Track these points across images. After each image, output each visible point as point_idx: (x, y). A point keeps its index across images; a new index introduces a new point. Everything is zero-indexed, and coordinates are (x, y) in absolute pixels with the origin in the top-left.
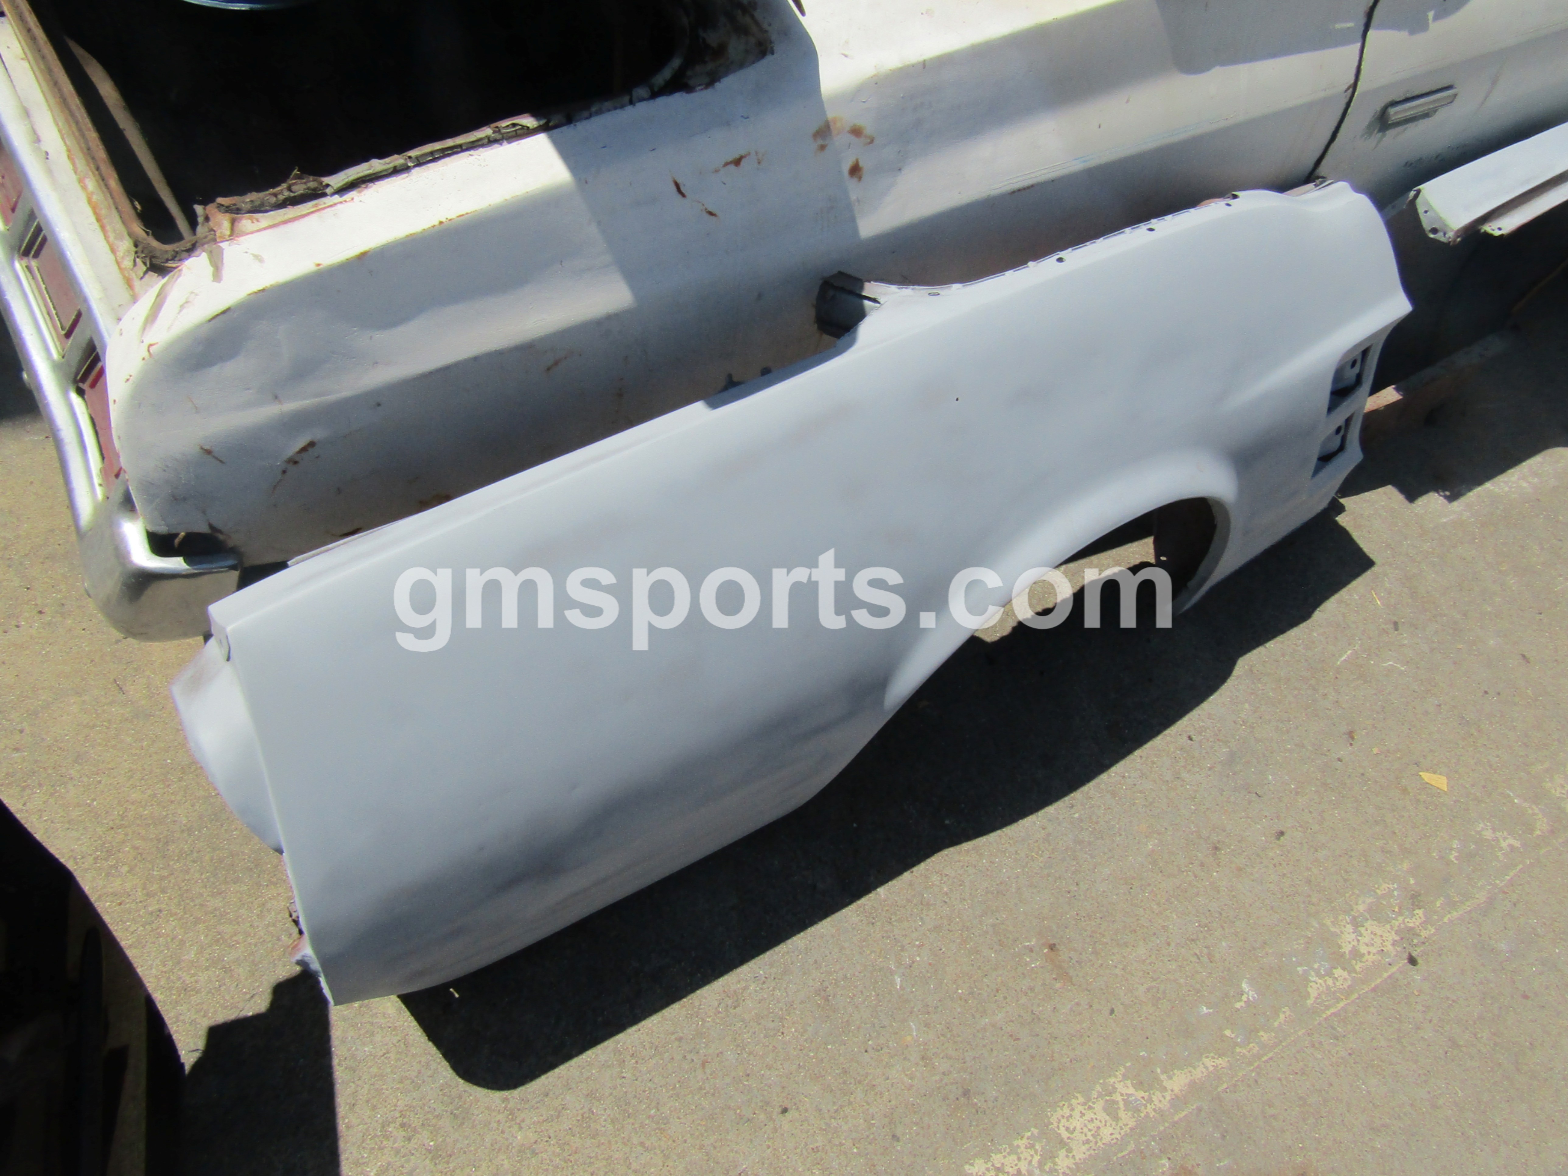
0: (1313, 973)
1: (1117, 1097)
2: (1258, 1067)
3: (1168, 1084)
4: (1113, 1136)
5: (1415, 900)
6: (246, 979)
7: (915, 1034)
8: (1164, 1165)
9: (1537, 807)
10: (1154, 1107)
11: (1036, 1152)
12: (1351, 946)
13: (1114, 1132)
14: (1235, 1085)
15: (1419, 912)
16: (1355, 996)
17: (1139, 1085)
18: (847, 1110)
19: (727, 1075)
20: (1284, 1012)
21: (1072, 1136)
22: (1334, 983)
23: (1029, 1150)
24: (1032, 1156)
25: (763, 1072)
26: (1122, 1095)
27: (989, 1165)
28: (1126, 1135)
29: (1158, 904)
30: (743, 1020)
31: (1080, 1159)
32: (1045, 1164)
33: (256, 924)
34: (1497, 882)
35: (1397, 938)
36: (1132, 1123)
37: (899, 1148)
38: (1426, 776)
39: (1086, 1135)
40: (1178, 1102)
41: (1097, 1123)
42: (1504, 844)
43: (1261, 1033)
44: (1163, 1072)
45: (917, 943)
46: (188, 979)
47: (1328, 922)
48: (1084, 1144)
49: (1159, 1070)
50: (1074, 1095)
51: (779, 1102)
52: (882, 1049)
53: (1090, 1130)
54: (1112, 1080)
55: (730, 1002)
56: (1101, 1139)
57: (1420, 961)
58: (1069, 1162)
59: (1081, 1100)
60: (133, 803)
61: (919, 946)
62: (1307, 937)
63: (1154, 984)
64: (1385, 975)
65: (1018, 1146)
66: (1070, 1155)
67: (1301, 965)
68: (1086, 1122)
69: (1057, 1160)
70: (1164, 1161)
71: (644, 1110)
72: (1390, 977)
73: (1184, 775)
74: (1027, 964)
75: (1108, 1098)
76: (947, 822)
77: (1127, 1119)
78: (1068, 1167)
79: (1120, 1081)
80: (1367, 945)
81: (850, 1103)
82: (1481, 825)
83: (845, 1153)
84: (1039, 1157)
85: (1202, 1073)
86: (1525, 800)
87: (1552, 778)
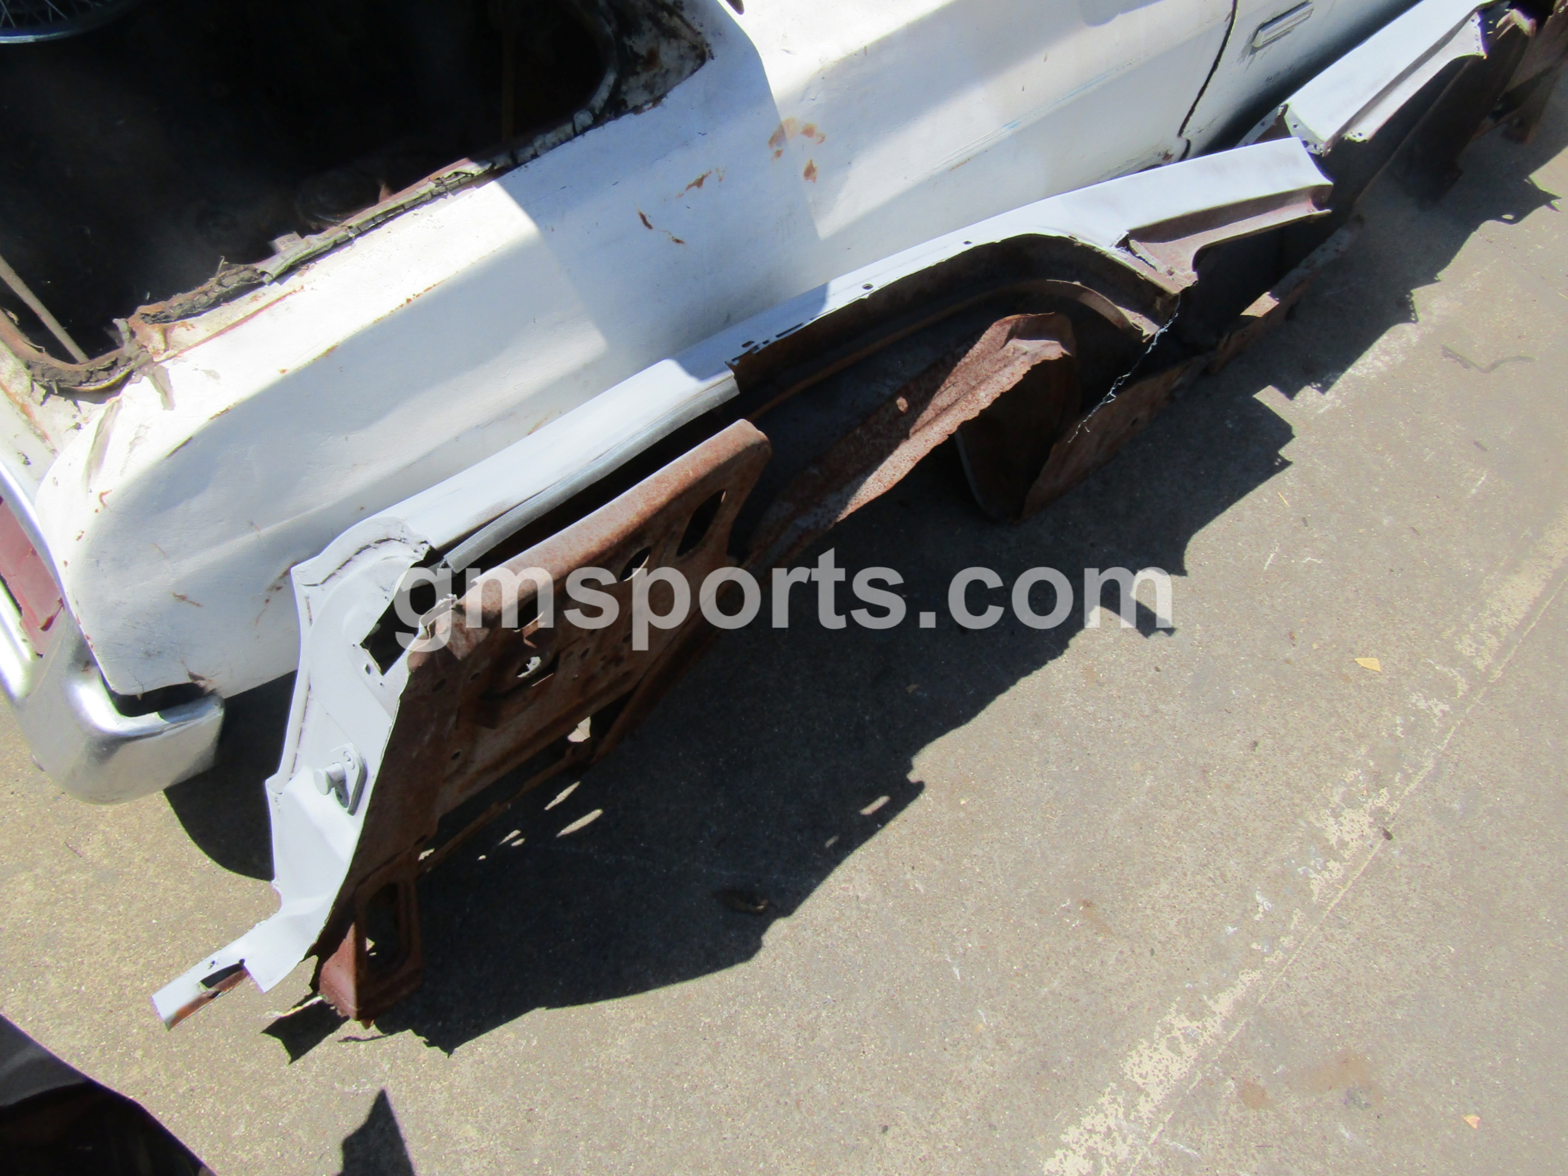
0: (1311, 871)
1: (1176, 1033)
2: (1287, 971)
3: (1215, 1008)
4: (1182, 1071)
5: (1378, 780)
6: (309, 1140)
7: (984, 1020)
8: (1229, 1086)
9: (1454, 669)
10: (1209, 1033)
11: (1119, 1104)
12: (1336, 837)
13: (1180, 1066)
14: (1271, 994)
15: (1384, 791)
16: (1350, 883)
17: (1192, 1016)
18: (943, 1112)
19: (823, 1108)
20: (1296, 914)
21: (1146, 1081)
22: (1331, 876)
23: (1113, 1105)
24: (1117, 1110)
25: (855, 1097)
26: (1180, 1029)
27: (1082, 1128)
28: (1192, 1066)
29: (1168, 838)
30: (824, 1049)
31: (1158, 1101)
32: (1130, 1115)
33: (302, 1078)
34: (1439, 747)
35: (1372, 820)
36: (1194, 1054)
37: (998, 1136)
38: (1361, 661)
39: (1158, 1077)
40: (1228, 1024)
41: (1165, 1062)
42: (1436, 711)
43: (1282, 939)
44: (1210, 998)
45: (965, 930)
46: (245, 1157)
47: (1312, 819)
48: (1158, 1086)
49: (1205, 997)
50: (1139, 1042)
51: (878, 1121)
52: (958, 1044)
53: (1160, 1071)
54: (1167, 1018)
55: (807, 1035)
56: (1172, 1077)
57: (1394, 835)
58: (1150, 1106)
59: (1146, 1044)
60: (127, 978)
61: (968, 933)
62: (1299, 838)
63: (1182, 916)
64: (1370, 857)
65: (1103, 1104)
66: (1149, 1099)
67: (1300, 865)
68: (1155, 1064)
69: (1138, 1107)
70: (1230, 1082)
71: (752, 1166)
72: (1374, 858)
73: (1161, 706)
74: (1068, 925)
75: (1168, 1036)
76: (963, 802)
77: (1190, 1051)
78: (1150, 1112)
79: (1175, 1017)
80: (1348, 832)
81: (943, 1105)
82: (1415, 697)
83: (951, 1155)
84: (1123, 1109)
85: (1242, 990)
86: (1444, 666)
87: (1460, 640)
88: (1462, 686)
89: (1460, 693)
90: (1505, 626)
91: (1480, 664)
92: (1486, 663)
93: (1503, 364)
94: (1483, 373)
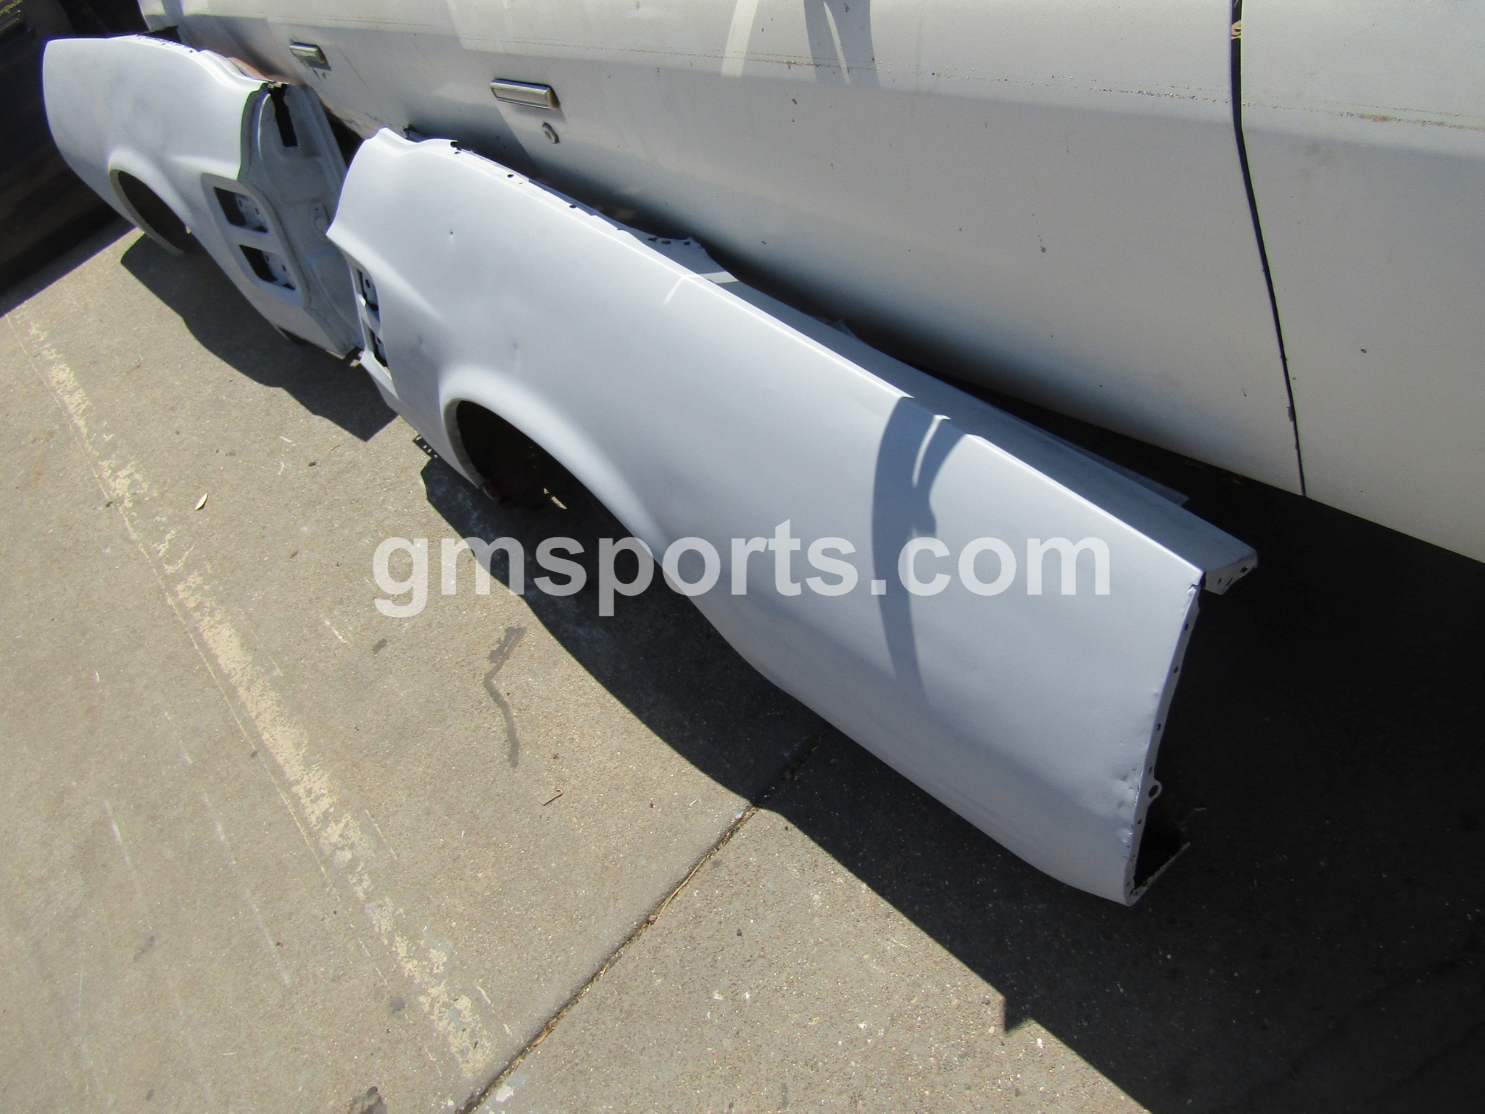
5: (138, 502)
9: (182, 566)
16: (98, 481)
17: (83, 411)
20: (97, 453)
22: (105, 471)
28: (69, 412)
34: (141, 544)
35: (120, 496)
42: (161, 546)
47: (133, 463)
49: (87, 415)
53: (74, 401)
57: (109, 508)
70: (58, 427)
75: (82, 402)
77: (74, 411)
80: (119, 482)
82: (174, 533)
86: (187, 558)
87: (201, 575)
88: (170, 569)
89: (166, 567)
90: (201, 618)
91: (180, 587)
92: (180, 593)
93: (500, 711)
94: (483, 677)
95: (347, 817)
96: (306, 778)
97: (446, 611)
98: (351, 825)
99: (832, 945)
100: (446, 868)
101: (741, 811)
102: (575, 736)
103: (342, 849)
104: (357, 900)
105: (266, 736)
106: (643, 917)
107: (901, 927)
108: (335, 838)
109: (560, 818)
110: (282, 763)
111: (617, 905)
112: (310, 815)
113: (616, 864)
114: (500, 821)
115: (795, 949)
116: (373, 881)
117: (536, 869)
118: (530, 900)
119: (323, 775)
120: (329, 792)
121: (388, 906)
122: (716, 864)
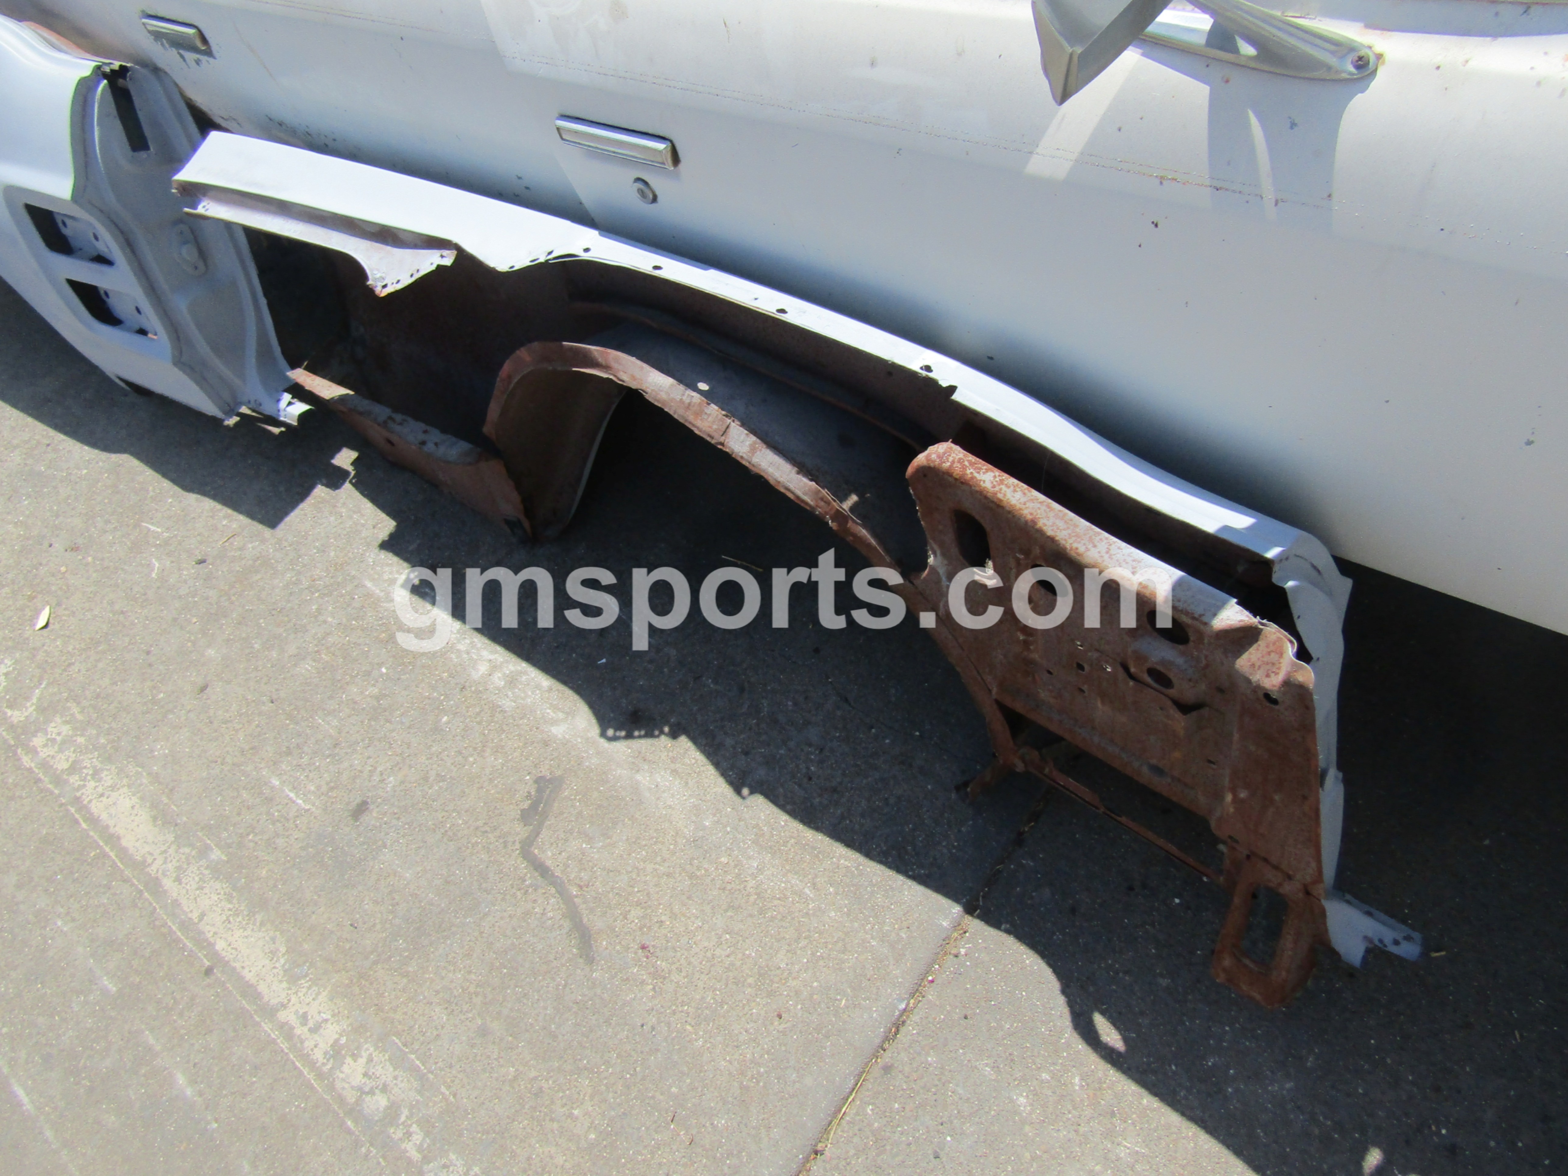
9: (34, 710)
82: (9, 663)
86: (39, 699)
87: (67, 722)
88: (16, 716)
89: (9, 712)
90: (82, 783)
91: (38, 741)
92: (39, 749)
93: (553, 890)
94: (518, 846)
95: (368, 1049)
96: (294, 999)
97: (445, 758)
98: (375, 1059)
99: (1054, 1158)
100: (527, 1107)
101: (903, 1000)
102: (663, 918)
103: (371, 1092)
104: (410, 1161)
105: (220, 945)
106: (810, 1147)
107: (1131, 1128)
108: (358, 1079)
109: (669, 1027)
110: (253, 981)
111: (772, 1136)
112: (312, 1050)
113: (758, 1082)
114: (588, 1037)
115: (1010, 1168)
116: (427, 1134)
117: (653, 1097)
118: (654, 1139)
119: (318, 994)
120: (333, 1016)
121: (456, 1165)
122: (887, 1069)
